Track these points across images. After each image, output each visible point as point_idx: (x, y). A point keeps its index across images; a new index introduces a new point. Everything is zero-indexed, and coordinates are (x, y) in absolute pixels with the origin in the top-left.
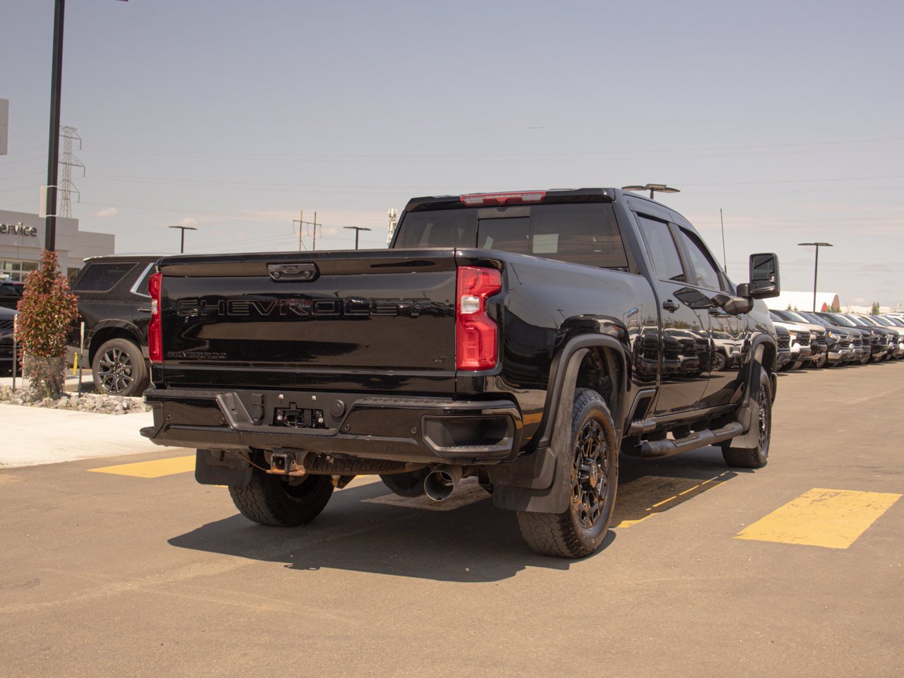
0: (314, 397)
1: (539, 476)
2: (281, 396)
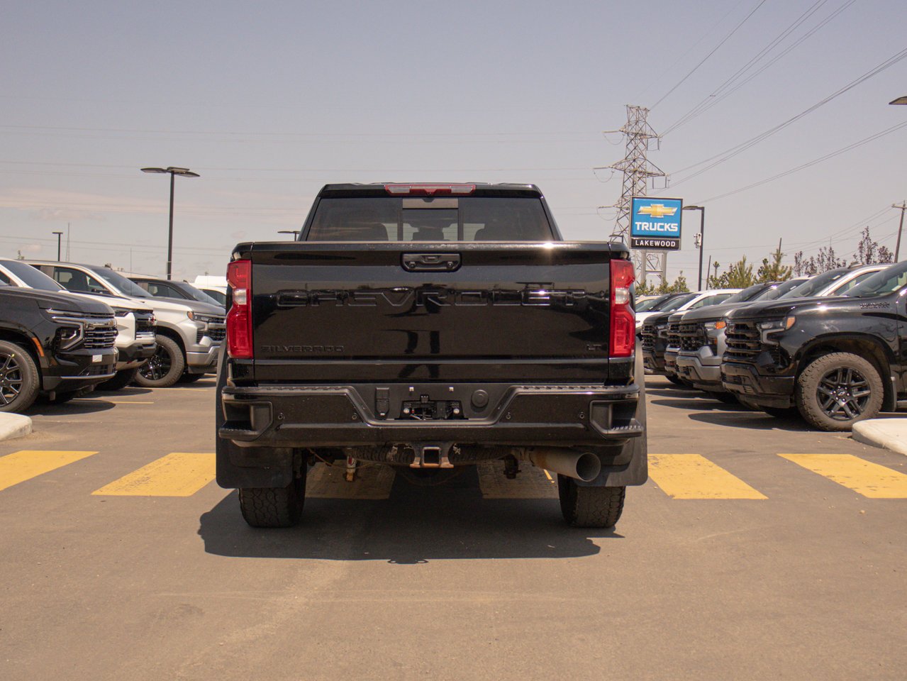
0: (452, 388)
1: (620, 452)
2: (412, 389)
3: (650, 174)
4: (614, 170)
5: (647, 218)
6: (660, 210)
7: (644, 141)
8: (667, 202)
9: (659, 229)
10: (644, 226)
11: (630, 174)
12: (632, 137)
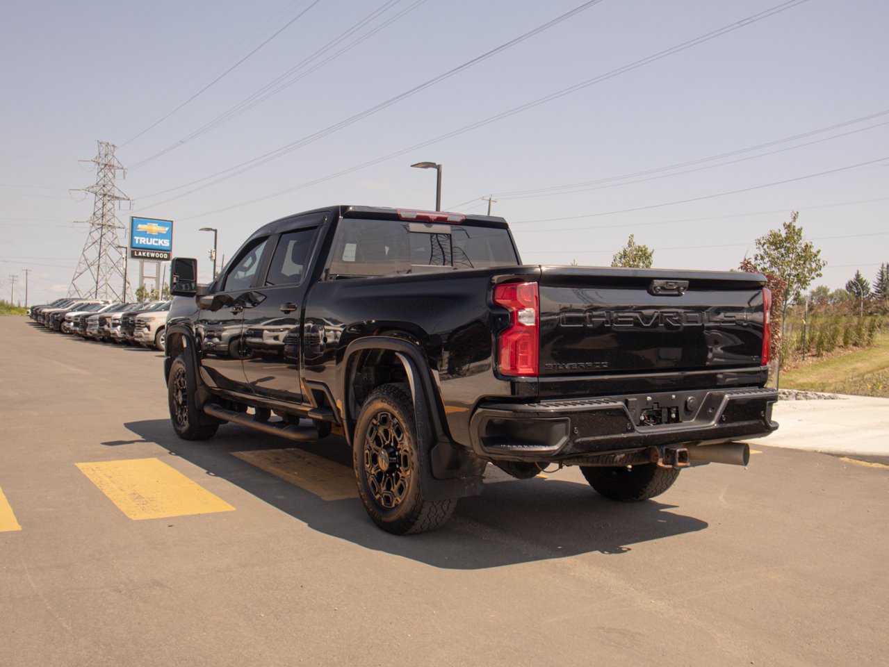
0: (674, 397)
2: (649, 398)
3: (118, 198)
4: (87, 192)
5: (144, 234)
6: (155, 228)
7: (113, 170)
8: (161, 222)
9: (154, 244)
10: (141, 241)
11: (101, 197)
12: (103, 167)
